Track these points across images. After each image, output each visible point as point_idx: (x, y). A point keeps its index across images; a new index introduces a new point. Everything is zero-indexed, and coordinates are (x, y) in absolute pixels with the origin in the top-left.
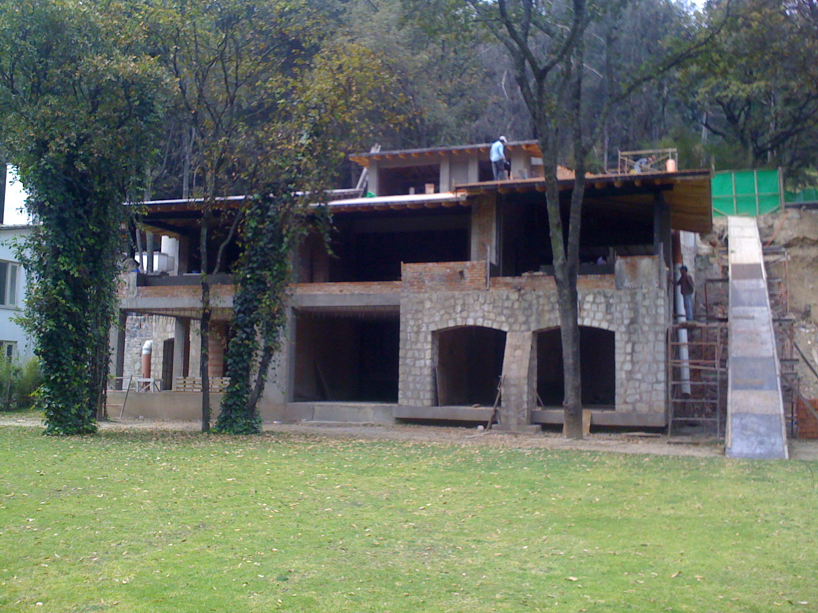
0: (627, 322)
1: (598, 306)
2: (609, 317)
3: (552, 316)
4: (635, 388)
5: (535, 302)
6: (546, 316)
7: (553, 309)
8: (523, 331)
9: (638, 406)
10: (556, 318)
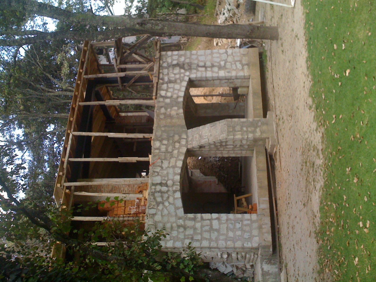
0: (182, 71)
1: (170, 88)
2: (178, 81)
3: (176, 116)
4: (231, 64)
5: (163, 129)
6: (174, 121)
7: (171, 117)
8: (187, 136)
9: (244, 62)
10: (177, 114)
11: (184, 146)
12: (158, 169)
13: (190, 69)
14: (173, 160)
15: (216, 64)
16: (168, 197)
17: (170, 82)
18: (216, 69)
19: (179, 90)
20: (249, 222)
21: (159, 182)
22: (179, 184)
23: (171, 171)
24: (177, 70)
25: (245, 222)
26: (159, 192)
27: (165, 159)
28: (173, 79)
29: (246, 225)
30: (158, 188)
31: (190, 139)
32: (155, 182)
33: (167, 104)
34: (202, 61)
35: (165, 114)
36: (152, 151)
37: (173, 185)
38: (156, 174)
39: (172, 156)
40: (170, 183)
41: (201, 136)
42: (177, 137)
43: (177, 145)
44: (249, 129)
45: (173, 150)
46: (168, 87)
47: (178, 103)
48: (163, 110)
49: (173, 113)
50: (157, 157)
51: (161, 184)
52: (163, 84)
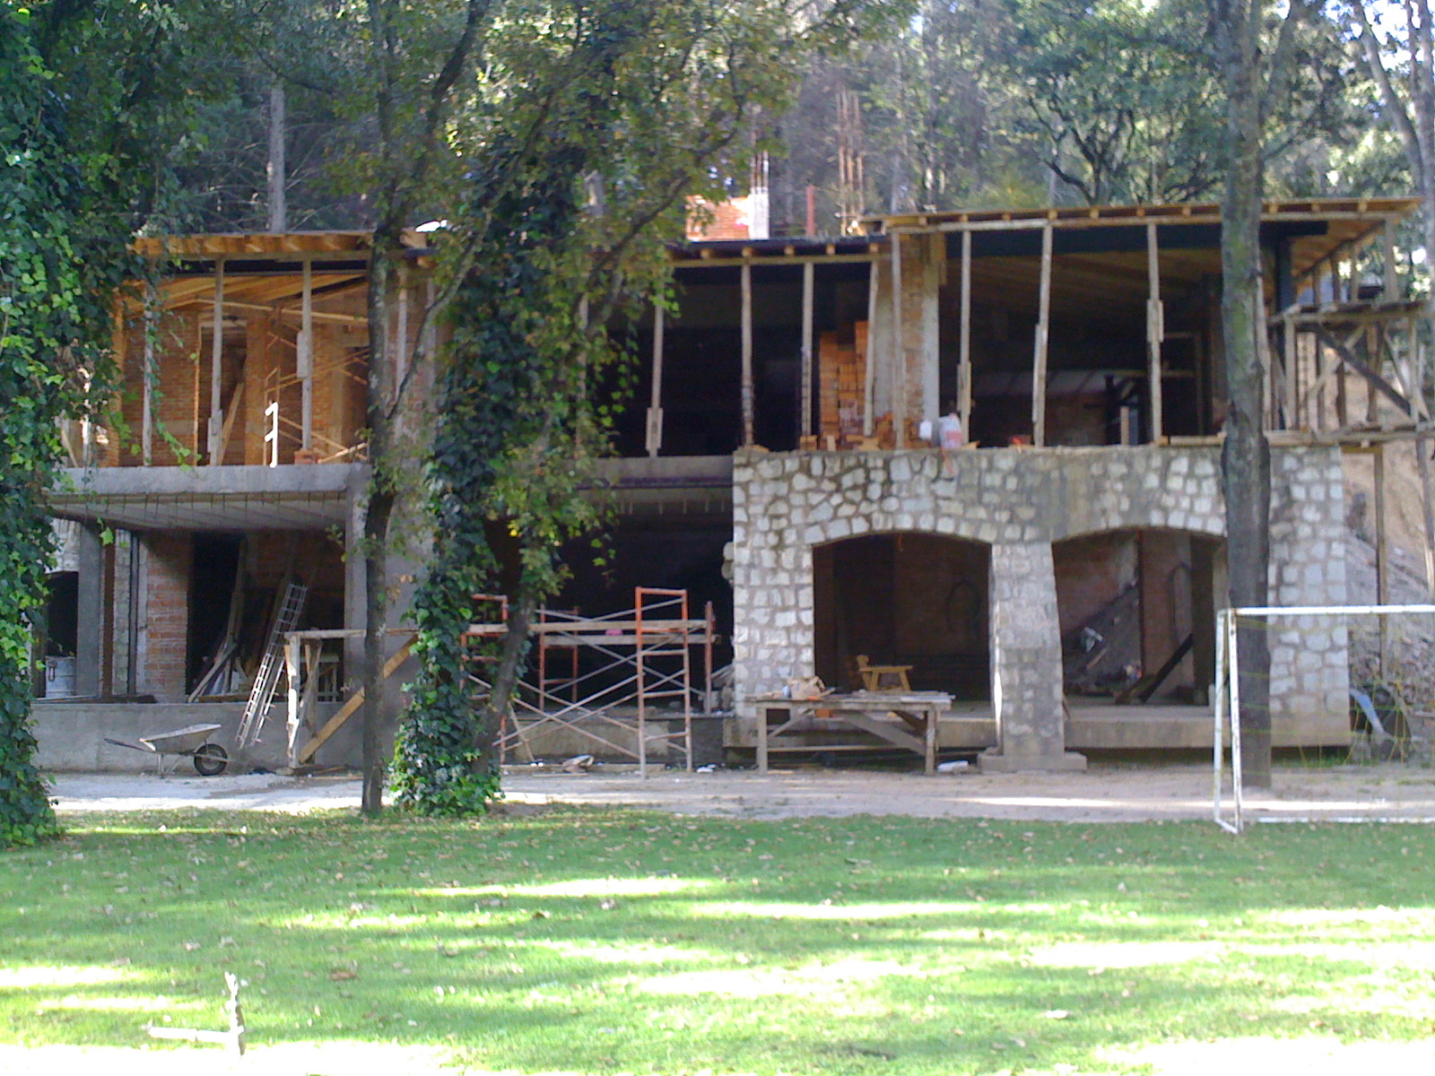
3: (1097, 507)
5: (1055, 475)
6: (1082, 504)
7: (1097, 491)
8: (1031, 542)
10: (1104, 512)
12: (929, 471)
19: (1190, 512)
22: (889, 527)
23: (926, 504)
26: (868, 478)
27: (960, 488)
30: (879, 476)
31: (1021, 550)
32: (893, 465)
33: (1140, 480)
34: (1301, 574)
35: (1106, 475)
36: (986, 451)
37: (887, 513)
38: (917, 467)
39: (966, 505)
40: (892, 504)
41: (1021, 579)
42: (1026, 513)
43: (1003, 516)
44: (1027, 707)
45: (987, 506)
46: (1200, 480)
48: (1118, 469)
49: (1109, 500)
50: (965, 465)
51: (888, 482)
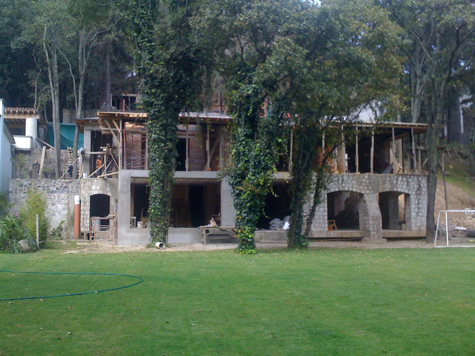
0: (416, 190)
2: (408, 188)
3: (384, 187)
4: (420, 220)
5: (376, 180)
6: (381, 186)
7: (384, 183)
8: (371, 194)
9: (421, 228)
10: (386, 188)
11: (365, 193)
12: (351, 178)
13: (417, 194)
14: (357, 186)
15: (420, 210)
16: (335, 184)
17: (408, 183)
18: (417, 210)
19: (402, 188)
20: (323, 226)
21: (344, 179)
22: (343, 190)
23: (351, 185)
24: (416, 186)
25: (323, 225)
26: (338, 179)
27: (357, 182)
28: (410, 184)
29: (322, 225)
30: (341, 179)
31: (370, 195)
32: (344, 177)
33: (392, 181)
34: (422, 201)
35: (386, 180)
36: (362, 174)
37: (343, 187)
38: (349, 177)
39: (359, 185)
40: (344, 185)
41: (371, 202)
42: (370, 188)
43: (366, 188)
44: (375, 229)
45: (363, 186)
46: (404, 182)
47: (393, 188)
48: (388, 179)
49: (386, 185)
50: (359, 177)
51: (343, 180)
52: (407, 178)
